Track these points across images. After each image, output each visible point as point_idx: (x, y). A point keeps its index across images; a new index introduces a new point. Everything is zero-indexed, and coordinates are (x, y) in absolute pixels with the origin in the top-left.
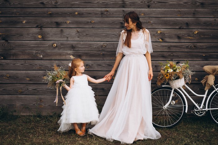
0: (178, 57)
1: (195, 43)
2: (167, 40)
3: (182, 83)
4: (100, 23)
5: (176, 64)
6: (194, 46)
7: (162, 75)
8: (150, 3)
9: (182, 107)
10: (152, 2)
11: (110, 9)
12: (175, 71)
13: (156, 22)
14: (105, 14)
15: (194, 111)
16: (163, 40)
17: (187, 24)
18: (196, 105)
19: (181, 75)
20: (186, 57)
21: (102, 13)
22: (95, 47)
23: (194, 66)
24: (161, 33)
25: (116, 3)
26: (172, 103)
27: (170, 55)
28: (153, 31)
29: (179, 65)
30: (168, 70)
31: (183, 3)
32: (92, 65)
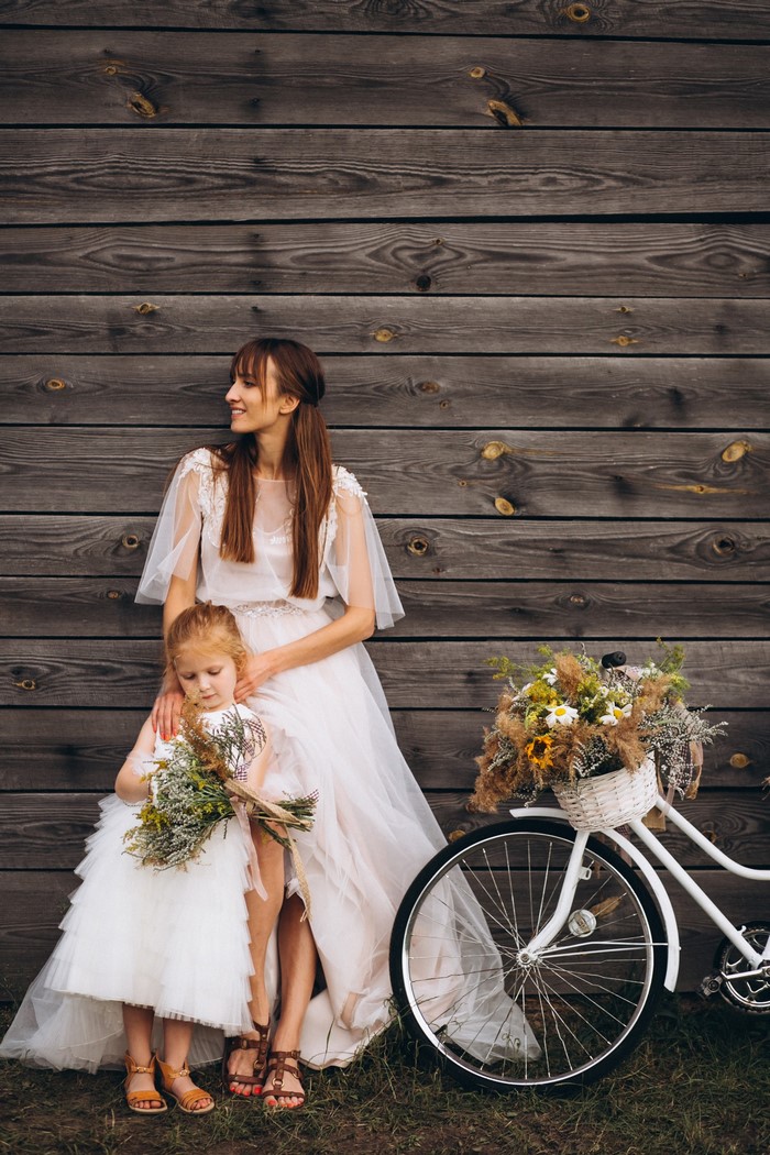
0: (615, 613)
1: (731, 526)
2: (549, 503)
3: (641, 798)
4: (104, 391)
5: (602, 670)
6: (722, 544)
7: (508, 742)
8: (429, 262)
9: (644, 953)
10: (447, 255)
11: (172, 298)
12: (590, 716)
13: (472, 383)
14: (134, 335)
15: (718, 979)
16: (515, 503)
17: (677, 400)
18: (737, 937)
19: (630, 747)
20: (666, 616)
21: (117, 330)
22: (70, 549)
23: (719, 676)
24: (503, 457)
25: (210, 258)
26: (574, 928)
27: (562, 604)
28: (450, 447)
29: (621, 674)
30: (546, 713)
31: (652, 259)
32: (55, 669)
